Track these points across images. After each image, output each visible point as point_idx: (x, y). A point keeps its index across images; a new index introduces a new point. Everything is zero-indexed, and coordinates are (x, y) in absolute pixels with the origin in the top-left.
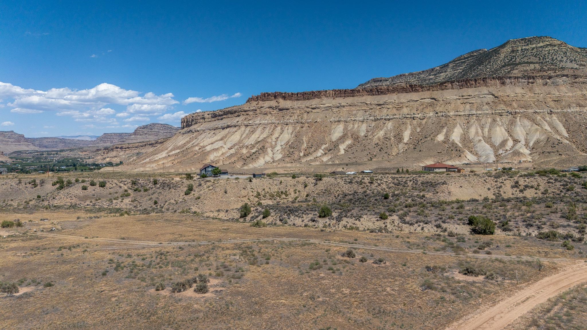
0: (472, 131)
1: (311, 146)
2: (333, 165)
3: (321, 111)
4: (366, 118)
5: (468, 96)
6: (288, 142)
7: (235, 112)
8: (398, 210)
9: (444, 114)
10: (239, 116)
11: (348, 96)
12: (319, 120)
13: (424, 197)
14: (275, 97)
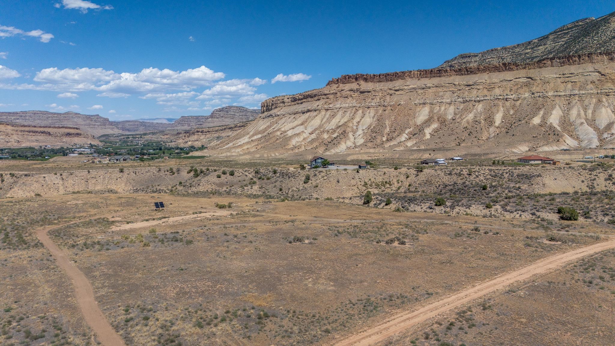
0: (574, 112)
1: (394, 131)
2: (419, 151)
3: (405, 93)
4: (453, 100)
5: (570, 74)
6: (370, 126)
7: (315, 96)
8: (500, 201)
9: (541, 94)
10: (319, 100)
11: (434, 77)
12: (402, 103)
13: (520, 189)
14: (356, 79)
